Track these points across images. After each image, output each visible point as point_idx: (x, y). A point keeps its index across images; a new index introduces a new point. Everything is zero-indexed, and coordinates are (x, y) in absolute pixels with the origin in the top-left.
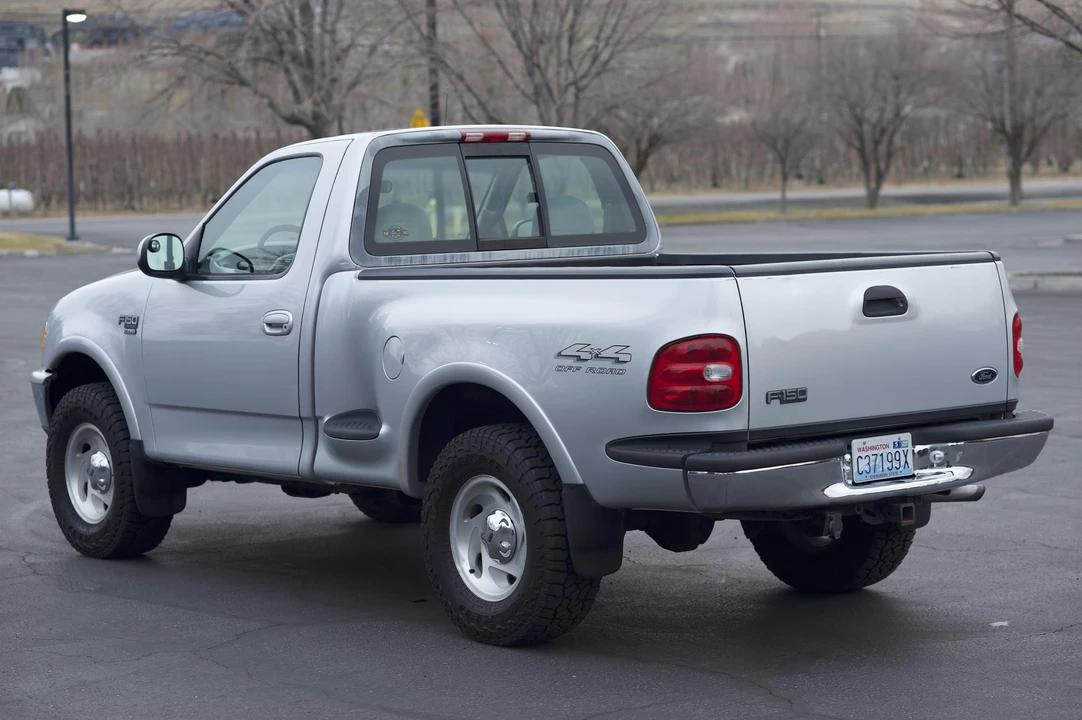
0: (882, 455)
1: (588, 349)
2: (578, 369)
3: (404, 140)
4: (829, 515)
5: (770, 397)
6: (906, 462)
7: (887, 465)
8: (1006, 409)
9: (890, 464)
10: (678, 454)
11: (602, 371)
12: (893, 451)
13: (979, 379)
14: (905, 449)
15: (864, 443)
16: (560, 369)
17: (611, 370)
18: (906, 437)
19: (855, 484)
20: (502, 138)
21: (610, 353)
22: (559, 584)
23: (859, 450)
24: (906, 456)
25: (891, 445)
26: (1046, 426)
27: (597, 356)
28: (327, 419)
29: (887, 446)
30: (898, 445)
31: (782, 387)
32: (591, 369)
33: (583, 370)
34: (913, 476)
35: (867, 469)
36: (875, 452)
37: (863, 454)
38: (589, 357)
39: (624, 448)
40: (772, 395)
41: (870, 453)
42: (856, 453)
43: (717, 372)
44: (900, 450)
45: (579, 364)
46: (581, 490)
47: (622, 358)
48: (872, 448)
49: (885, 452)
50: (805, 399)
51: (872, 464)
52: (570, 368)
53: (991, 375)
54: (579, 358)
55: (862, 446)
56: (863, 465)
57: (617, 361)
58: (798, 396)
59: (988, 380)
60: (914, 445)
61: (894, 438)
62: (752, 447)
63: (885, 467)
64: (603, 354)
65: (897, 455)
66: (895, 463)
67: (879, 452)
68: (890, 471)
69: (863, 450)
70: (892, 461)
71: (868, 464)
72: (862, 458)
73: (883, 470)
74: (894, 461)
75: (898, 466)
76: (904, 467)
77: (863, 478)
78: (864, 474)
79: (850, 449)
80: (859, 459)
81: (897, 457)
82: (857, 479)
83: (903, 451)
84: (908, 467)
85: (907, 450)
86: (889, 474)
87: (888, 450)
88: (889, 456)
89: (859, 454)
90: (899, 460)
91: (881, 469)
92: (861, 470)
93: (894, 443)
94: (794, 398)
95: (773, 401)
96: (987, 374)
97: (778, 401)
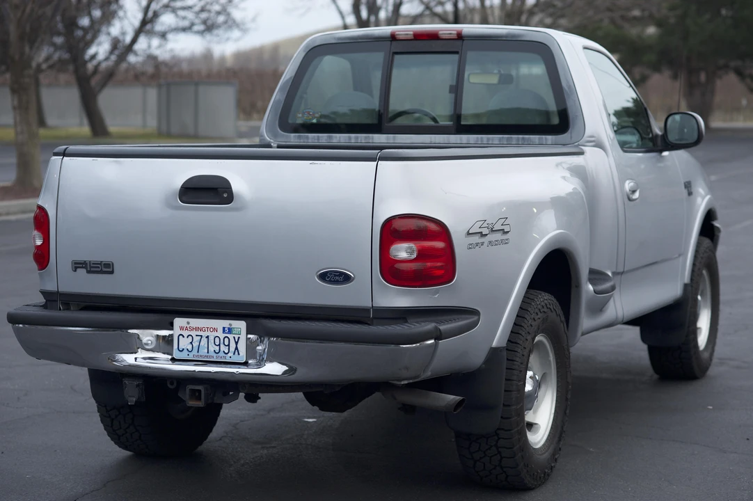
0: (208, 337)
5: (77, 265)
6: (237, 348)
7: (213, 348)
9: (217, 348)
12: (222, 336)
14: (237, 337)
15: (188, 323)
18: (241, 325)
19: (173, 360)
20: (433, 36)
23: (182, 328)
24: (237, 343)
25: (220, 330)
29: (215, 330)
31: (88, 259)
34: (246, 363)
35: (190, 347)
36: (199, 333)
37: (186, 333)
40: (75, 263)
41: (194, 333)
42: (176, 332)
44: (231, 336)
48: (197, 329)
49: (212, 335)
50: (112, 272)
51: (196, 344)
53: (346, 279)
55: (186, 325)
56: (185, 343)
58: (105, 268)
60: (248, 333)
61: (225, 323)
63: (211, 349)
65: (226, 340)
66: (223, 348)
67: (204, 334)
68: (218, 355)
69: (187, 329)
70: (219, 345)
71: (191, 343)
72: (183, 337)
73: (208, 352)
74: (222, 346)
75: (226, 351)
76: (234, 354)
77: (184, 356)
78: (185, 352)
79: (170, 326)
80: (181, 337)
81: (227, 343)
82: (177, 355)
83: (234, 337)
84: (239, 354)
85: (239, 338)
86: (215, 357)
87: (215, 334)
88: (217, 340)
89: (182, 332)
90: (229, 345)
91: (206, 350)
92: (181, 348)
93: (224, 328)
94: (99, 270)
95: (78, 270)
96: (337, 276)
97: (84, 270)
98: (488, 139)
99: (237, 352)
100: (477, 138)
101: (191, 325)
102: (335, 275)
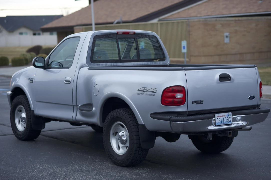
0: (223, 118)
1: (146, 89)
2: (143, 94)
3: (102, 33)
4: (209, 134)
5: (193, 102)
6: (230, 120)
7: (225, 121)
8: (257, 106)
9: (226, 121)
10: (169, 117)
11: (149, 95)
12: (227, 117)
13: (250, 98)
14: (230, 117)
15: (219, 115)
16: (138, 94)
17: (152, 95)
18: (230, 114)
19: (216, 126)
20: (128, 33)
21: (151, 90)
22: (137, 151)
23: (217, 117)
24: (230, 119)
25: (226, 116)
26: (268, 111)
27: (148, 91)
28: (79, 106)
29: (225, 116)
30: (228, 115)
31: (197, 100)
32: (146, 94)
33: (144, 94)
34: (232, 124)
35: (219, 122)
37: (218, 118)
38: (146, 91)
39: (155, 115)
40: (194, 102)
41: (220, 118)
42: (216, 118)
43: (179, 96)
45: (143, 93)
46: (143, 126)
47: (154, 91)
49: (224, 117)
50: (203, 103)
51: (221, 120)
52: (141, 94)
53: (254, 97)
54: (143, 91)
55: (218, 116)
56: (218, 121)
57: (153, 92)
58: (201, 102)
59: (252, 99)
60: (232, 115)
61: (227, 114)
62: (188, 115)
63: (224, 121)
64: (150, 90)
66: (227, 121)
67: (223, 117)
76: (230, 122)
78: (219, 123)
82: (217, 124)
86: (225, 123)
87: (225, 117)
90: (228, 119)
91: (223, 122)
92: (218, 122)
94: (200, 103)
95: (194, 104)
96: (252, 97)
97: (195, 103)
98: (147, 63)
100: (145, 63)
101: (220, 115)
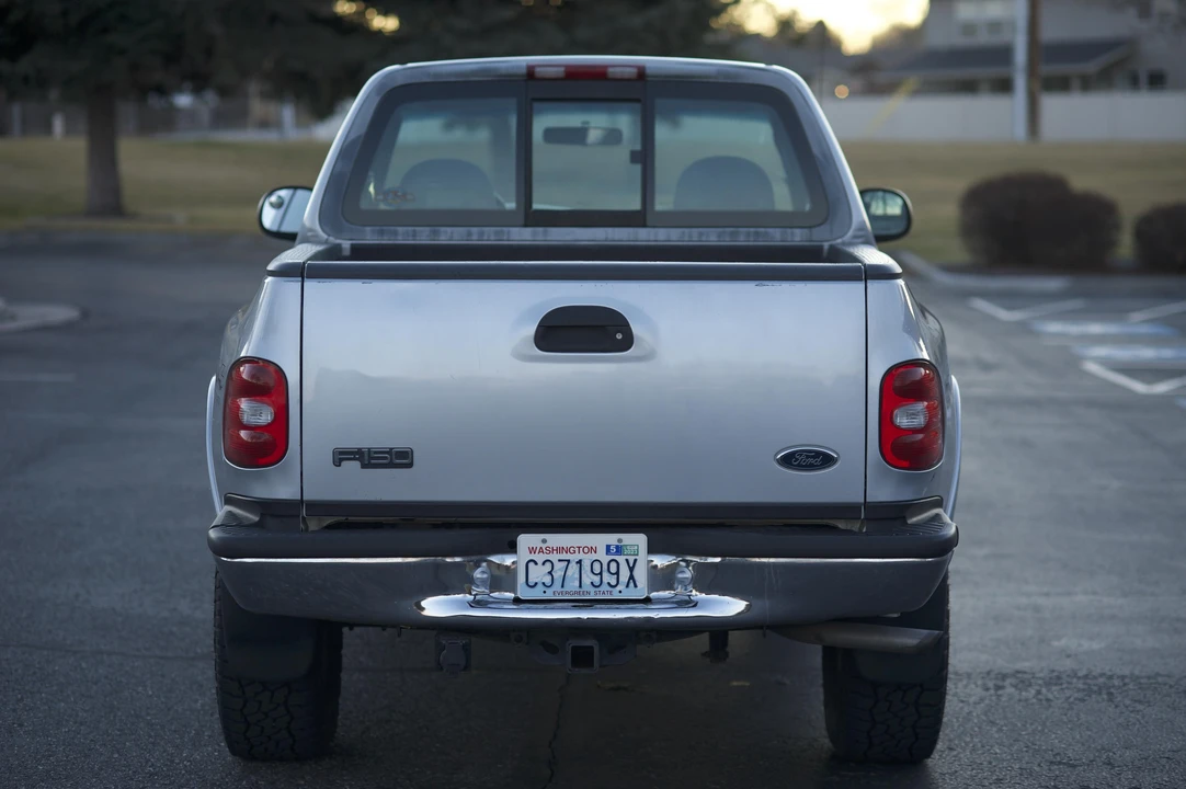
0: (580, 562)
5: (341, 456)
6: (631, 577)
7: (589, 578)
9: (597, 579)
12: (605, 559)
14: (631, 559)
15: (544, 541)
18: (639, 540)
19: (517, 601)
20: (598, 74)
23: (532, 550)
24: (631, 569)
25: (602, 550)
29: (593, 550)
30: (619, 550)
31: (365, 444)
34: (647, 600)
35: (547, 580)
36: (564, 556)
37: (540, 558)
40: (341, 453)
41: (554, 557)
42: (522, 556)
44: (621, 559)
48: (560, 550)
49: (587, 558)
50: (410, 465)
51: (558, 574)
53: (824, 460)
55: (540, 545)
56: (538, 574)
59: (811, 467)
60: (652, 552)
61: (612, 539)
63: (586, 581)
65: (613, 566)
66: (607, 578)
67: (574, 558)
68: (597, 589)
69: (541, 551)
70: (601, 574)
71: (550, 573)
72: (536, 564)
73: (580, 586)
74: (605, 574)
75: (613, 582)
76: (627, 586)
77: (537, 594)
78: (540, 588)
79: (512, 548)
80: (531, 564)
81: (613, 569)
82: (523, 592)
83: (627, 560)
84: (636, 586)
85: (635, 560)
86: (592, 593)
87: (594, 556)
88: (596, 566)
89: (532, 557)
90: (617, 573)
91: (577, 584)
92: (531, 582)
93: (608, 547)
95: (344, 463)
96: (812, 457)
97: (357, 464)
99: (632, 584)
102: (808, 457)
